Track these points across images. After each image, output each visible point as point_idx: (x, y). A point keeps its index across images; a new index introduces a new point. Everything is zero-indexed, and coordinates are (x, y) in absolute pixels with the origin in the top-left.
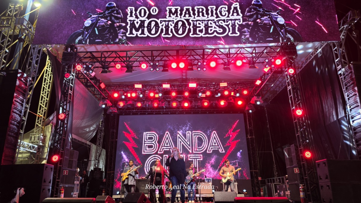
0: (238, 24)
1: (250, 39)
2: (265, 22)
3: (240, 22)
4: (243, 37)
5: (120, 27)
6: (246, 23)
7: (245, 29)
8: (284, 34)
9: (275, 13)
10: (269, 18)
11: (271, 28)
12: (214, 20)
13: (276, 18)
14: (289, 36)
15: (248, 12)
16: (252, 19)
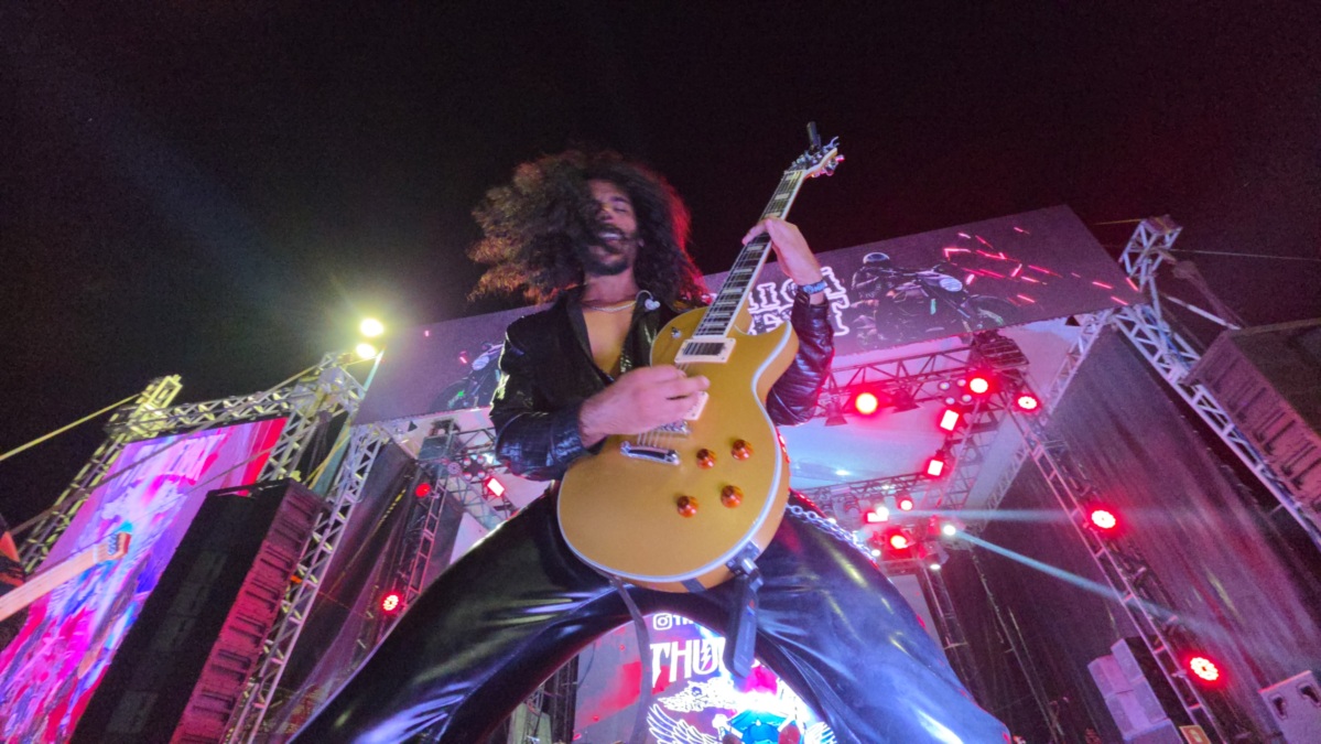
0: (838, 309)
1: (882, 337)
2: (909, 293)
3: (843, 304)
4: (860, 335)
6: (860, 306)
7: (862, 317)
8: (972, 312)
9: (932, 272)
10: (916, 283)
11: (929, 305)
12: (775, 311)
13: (938, 281)
14: (989, 314)
15: (858, 280)
16: (873, 294)
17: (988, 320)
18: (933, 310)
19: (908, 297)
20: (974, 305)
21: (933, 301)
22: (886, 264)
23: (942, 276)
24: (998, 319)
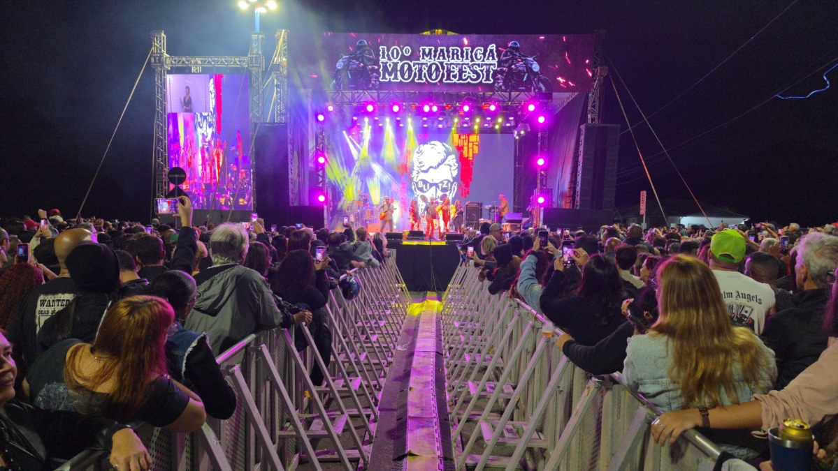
1: (503, 88)
2: (520, 68)
4: (496, 85)
5: (373, 70)
7: (499, 76)
8: (537, 83)
9: (531, 59)
10: (524, 64)
11: (524, 76)
12: (468, 64)
13: (532, 64)
14: (541, 85)
15: (505, 55)
16: (507, 65)
17: (540, 89)
18: (525, 79)
19: (520, 71)
20: (540, 80)
21: (526, 75)
22: (517, 49)
23: (535, 62)
24: (544, 89)
